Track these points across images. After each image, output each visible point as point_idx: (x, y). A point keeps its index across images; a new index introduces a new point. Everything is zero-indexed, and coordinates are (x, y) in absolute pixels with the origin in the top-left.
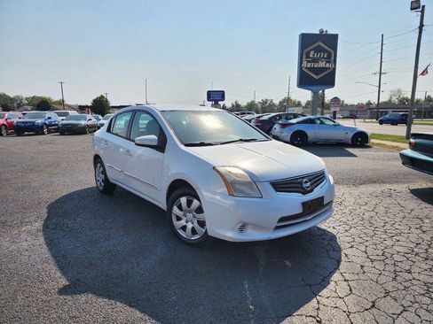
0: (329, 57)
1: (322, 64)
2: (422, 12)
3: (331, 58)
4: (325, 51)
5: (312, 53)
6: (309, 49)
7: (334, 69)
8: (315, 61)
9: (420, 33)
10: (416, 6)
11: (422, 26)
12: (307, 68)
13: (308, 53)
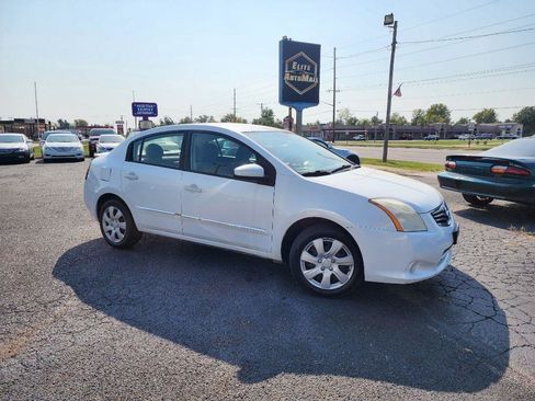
0: (312, 70)
1: (305, 78)
2: (395, 27)
3: (314, 71)
4: (308, 63)
5: (294, 63)
6: (291, 59)
7: (318, 85)
8: (298, 73)
10: (389, 21)
11: (394, 42)
12: (289, 81)
13: (290, 64)
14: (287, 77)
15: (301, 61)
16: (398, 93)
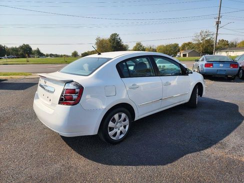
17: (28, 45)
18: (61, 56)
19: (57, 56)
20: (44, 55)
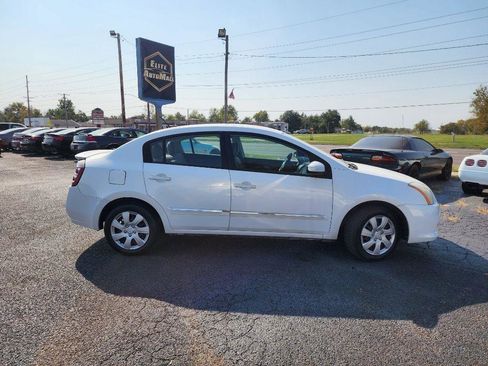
0: (168, 70)
1: (162, 77)
2: (227, 40)
3: (170, 70)
4: (165, 63)
5: (152, 62)
6: (149, 57)
7: (174, 83)
8: (156, 71)
9: (227, 59)
10: (222, 34)
11: (227, 53)
12: (149, 78)
13: (149, 62)
14: (146, 73)
15: (158, 60)
16: (232, 95)
17: (336, 112)
18: (395, 131)
19: (385, 130)
20: (361, 129)
